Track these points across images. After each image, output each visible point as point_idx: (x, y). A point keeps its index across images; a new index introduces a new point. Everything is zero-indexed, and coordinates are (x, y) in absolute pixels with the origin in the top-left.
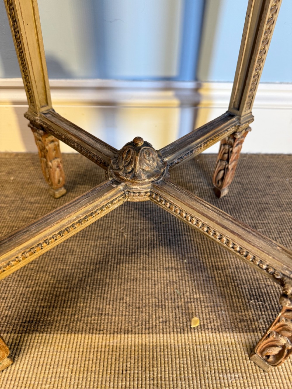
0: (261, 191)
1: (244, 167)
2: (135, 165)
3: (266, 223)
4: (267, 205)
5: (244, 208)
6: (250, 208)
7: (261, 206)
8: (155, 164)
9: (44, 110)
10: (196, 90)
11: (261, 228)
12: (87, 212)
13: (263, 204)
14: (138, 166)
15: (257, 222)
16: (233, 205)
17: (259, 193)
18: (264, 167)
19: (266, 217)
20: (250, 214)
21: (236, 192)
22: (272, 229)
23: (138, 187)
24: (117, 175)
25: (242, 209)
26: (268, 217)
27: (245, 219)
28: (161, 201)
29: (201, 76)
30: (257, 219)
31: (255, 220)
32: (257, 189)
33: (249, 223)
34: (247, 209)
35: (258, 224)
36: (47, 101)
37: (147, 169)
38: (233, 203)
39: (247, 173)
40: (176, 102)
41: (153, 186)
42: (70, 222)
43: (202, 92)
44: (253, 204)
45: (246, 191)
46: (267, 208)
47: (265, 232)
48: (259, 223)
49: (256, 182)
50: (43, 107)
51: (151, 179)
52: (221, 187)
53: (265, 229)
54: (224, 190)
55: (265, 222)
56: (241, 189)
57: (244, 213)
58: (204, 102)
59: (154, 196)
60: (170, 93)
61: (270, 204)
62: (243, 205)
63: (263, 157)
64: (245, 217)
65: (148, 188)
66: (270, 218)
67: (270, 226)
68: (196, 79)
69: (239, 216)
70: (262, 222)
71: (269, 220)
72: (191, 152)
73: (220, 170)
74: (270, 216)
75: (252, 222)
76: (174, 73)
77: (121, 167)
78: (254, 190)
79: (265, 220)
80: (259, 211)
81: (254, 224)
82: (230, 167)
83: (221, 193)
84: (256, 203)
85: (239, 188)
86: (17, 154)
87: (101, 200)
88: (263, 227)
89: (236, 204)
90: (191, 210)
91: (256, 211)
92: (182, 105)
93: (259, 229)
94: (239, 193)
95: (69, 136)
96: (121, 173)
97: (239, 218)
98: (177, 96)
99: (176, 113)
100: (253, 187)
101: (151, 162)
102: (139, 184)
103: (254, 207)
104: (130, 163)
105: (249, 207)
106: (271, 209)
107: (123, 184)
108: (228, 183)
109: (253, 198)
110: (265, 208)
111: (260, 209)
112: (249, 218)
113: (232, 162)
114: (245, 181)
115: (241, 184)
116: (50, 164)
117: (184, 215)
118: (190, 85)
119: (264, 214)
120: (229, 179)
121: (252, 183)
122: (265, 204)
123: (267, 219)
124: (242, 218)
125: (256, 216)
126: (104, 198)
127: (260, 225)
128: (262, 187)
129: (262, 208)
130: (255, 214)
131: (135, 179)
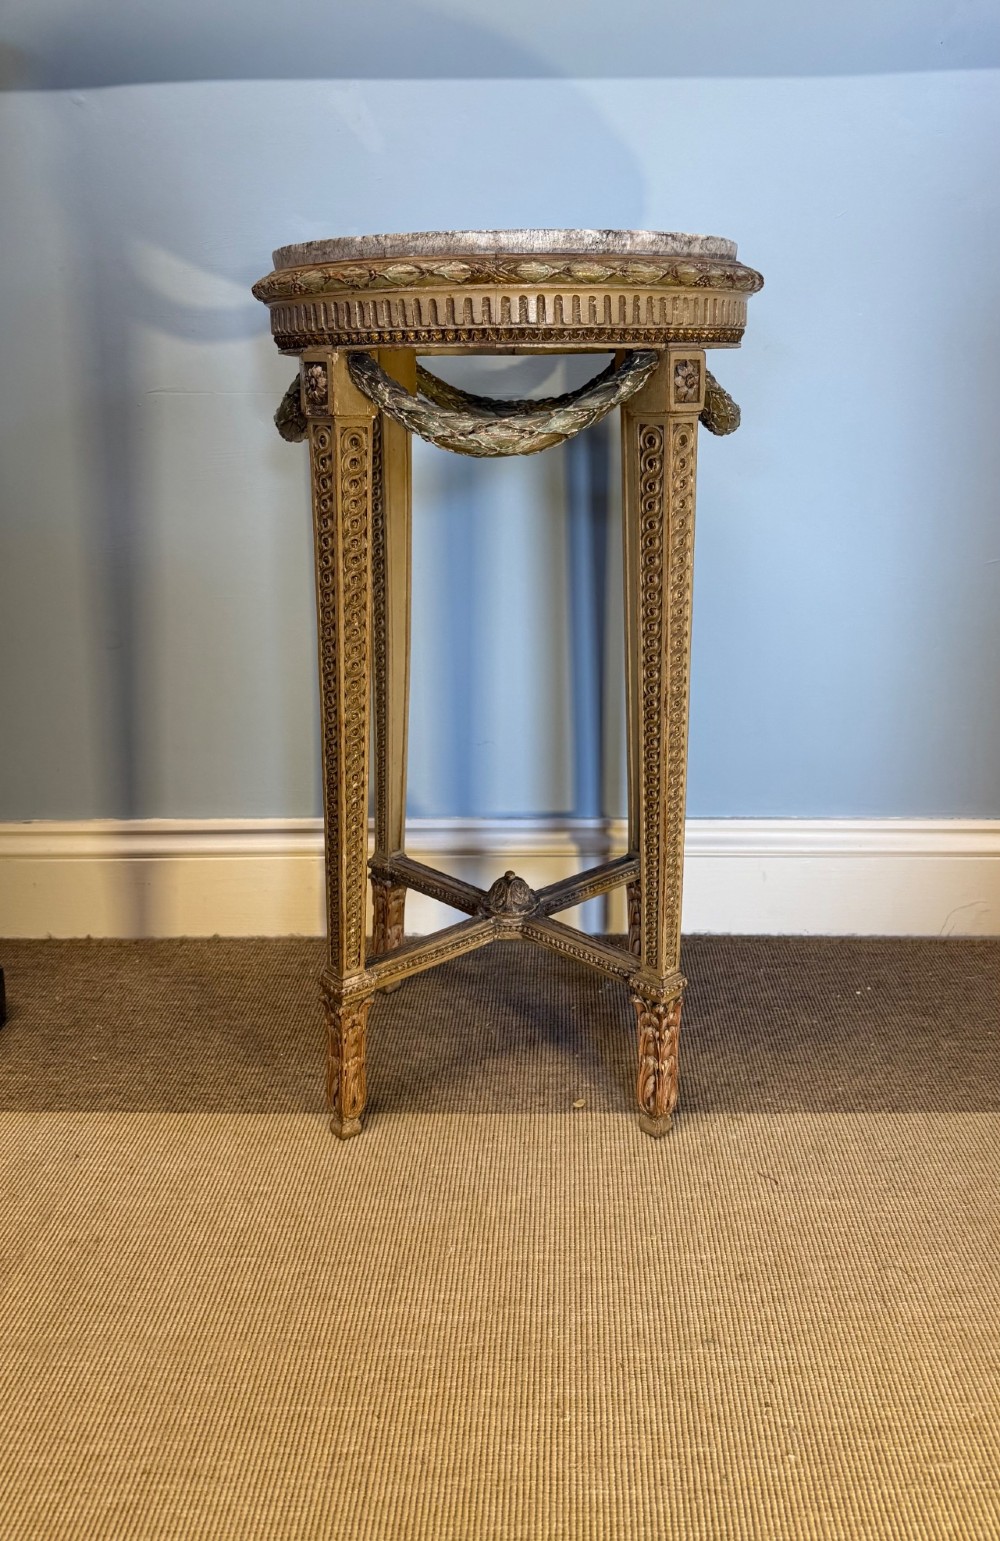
2: (506, 897)
8: (527, 898)
9: (394, 855)
10: (604, 830)
14: (509, 899)
23: (509, 921)
24: (487, 910)
28: (532, 934)
29: (609, 809)
36: (400, 843)
37: (518, 902)
40: (573, 848)
41: (525, 920)
43: (613, 833)
50: (394, 851)
51: (523, 913)
59: (525, 929)
60: (565, 836)
65: (519, 922)
68: (602, 814)
72: (573, 895)
73: (635, 941)
76: (569, 807)
77: (492, 902)
86: (311, 940)
87: (472, 929)
90: (560, 935)
92: (583, 853)
95: (430, 881)
96: (491, 907)
98: (575, 840)
99: (575, 866)
101: (523, 896)
102: (509, 917)
104: (501, 896)
107: (494, 918)
116: (389, 931)
117: (554, 942)
118: (592, 823)
126: (475, 928)
131: (506, 912)
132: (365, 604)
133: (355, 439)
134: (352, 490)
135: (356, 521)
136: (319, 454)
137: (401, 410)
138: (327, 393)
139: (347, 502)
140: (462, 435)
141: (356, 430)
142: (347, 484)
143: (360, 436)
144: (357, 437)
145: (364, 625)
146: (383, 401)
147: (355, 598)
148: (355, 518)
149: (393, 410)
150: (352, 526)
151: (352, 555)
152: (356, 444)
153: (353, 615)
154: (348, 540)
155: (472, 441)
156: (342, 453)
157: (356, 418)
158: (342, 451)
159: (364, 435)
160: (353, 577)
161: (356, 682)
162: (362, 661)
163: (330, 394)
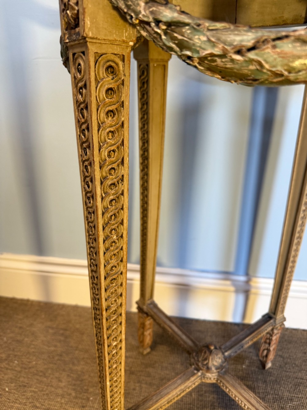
0: (298, 366)
1: (285, 340)
2: (208, 360)
3: (301, 398)
4: (302, 380)
5: (284, 381)
6: (289, 382)
7: (297, 380)
9: (149, 302)
10: (248, 282)
11: (296, 402)
12: (181, 390)
13: (299, 379)
14: (210, 362)
15: (293, 395)
16: (275, 378)
17: (296, 368)
18: (301, 342)
19: (301, 391)
20: (288, 387)
21: (278, 365)
22: (304, 404)
23: (210, 375)
24: (198, 365)
25: (282, 382)
26: (302, 392)
27: (284, 391)
28: (223, 386)
29: (251, 272)
30: (294, 393)
31: (292, 394)
32: (295, 364)
33: (287, 395)
34: (286, 383)
35: (294, 398)
37: (215, 363)
38: (275, 376)
39: (287, 348)
40: (232, 289)
41: (219, 375)
42: (173, 396)
43: (252, 284)
44: (291, 378)
45: (286, 365)
46: (302, 383)
47: (299, 405)
48: (295, 396)
49: (294, 357)
50: (149, 296)
51: (218, 371)
52: (266, 362)
53: (299, 403)
54: (268, 363)
55: (299, 396)
56: (282, 362)
57: (283, 386)
58: (253, 290)
59: (219, 381)
60: (228, 283)
61: (304, 380)
62: (283, 378)
63: (301, 333)
64: (284, 389)
65: (216, 376)
66: (304, 393)
67: (303, 401)
68: (247, 274)
69: (279, 388)
70: (297, 396)
71: (303, 395)
72: (242, 347)
73: (264, 350)
74: (304, 391)
75: (289, 395)
77: (200, 360)
78: (292, 364)
79: (300, 395)
80: (295, 386)
81: (291, 397)
82: (271, 349)
83: (266, 366)
84: (293, 377)
85: (280, 361)
87: (189, 382)
88: (298, 401)
89: (277, 376)
90: (241, 396)
91: (293, 385)
92: (237, 291)
93: (294, 402)
94: (280, 366)
97: (280, 390)
98: (233, 285)
99: (232, 297)
100: (291, 361)
101: (218, 360)
102: (210, 373)
103: (292, 381)
105: (287, 380)
106: (305, 385)
107: (201, 371)
108: (270, 359)
109: (291, 372)
110: (300, 383)
111: (296, 383)
112: (287, 391)
113: (273, 345)
114: (286, 355)
115: (282, 357)
117: (237, 399)
118: (242, 278)
119: (299, 388)
120: (271, 356)
121: (291, 358)
122: (301, 379)
123: (301, 393)
124: (281, 390)
125: (292, 389)
126: (190, 381)
127: (295, 399)
128: (299, 363)
129: (298, 383)
130: (292, 388)
131: (208, 369)
132: (123, 220)
133: (110, 67)
134: (109, 121)
135: (114, 151)
136: (78, 83)
137: (158, 22)
138: (78, 11)
139: (104, 134)
140: (239, 52)
141: (113, 57)
142: (103, 115)
143: (117, 64)
144: (113, 64)
145: (122, 236)
146: (137, 13)
147: (113, 217)
148: (112, 148)
149: (148, 23)
150: (109, 156)
151: (109, 182)
152: (112, 72)
153: (111, 230)
154: (106, 169)
155: (251, 61)
156: (97, 82)
157: (112, 43)
158: (96, 79)
159: (121, 63)
160: (111, 201)
161: (114, 279)
162: (120, 263)
163: (81, 11)
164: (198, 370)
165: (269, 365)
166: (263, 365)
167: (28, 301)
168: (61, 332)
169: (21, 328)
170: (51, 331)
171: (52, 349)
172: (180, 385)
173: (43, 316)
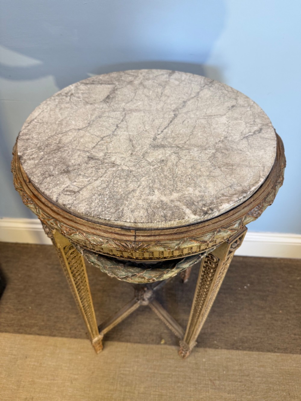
23: (144, 302)
37: (147, 297)
131: (144, 300)
164: (138, 300)
165: (186, 280)
166: (183, 281)
167: (28, 244)
168: (56, 267)
169: (28, 266)
170: (49, 267)
171: (52, 279)
172: (128, 309)
173: (41, 256)
